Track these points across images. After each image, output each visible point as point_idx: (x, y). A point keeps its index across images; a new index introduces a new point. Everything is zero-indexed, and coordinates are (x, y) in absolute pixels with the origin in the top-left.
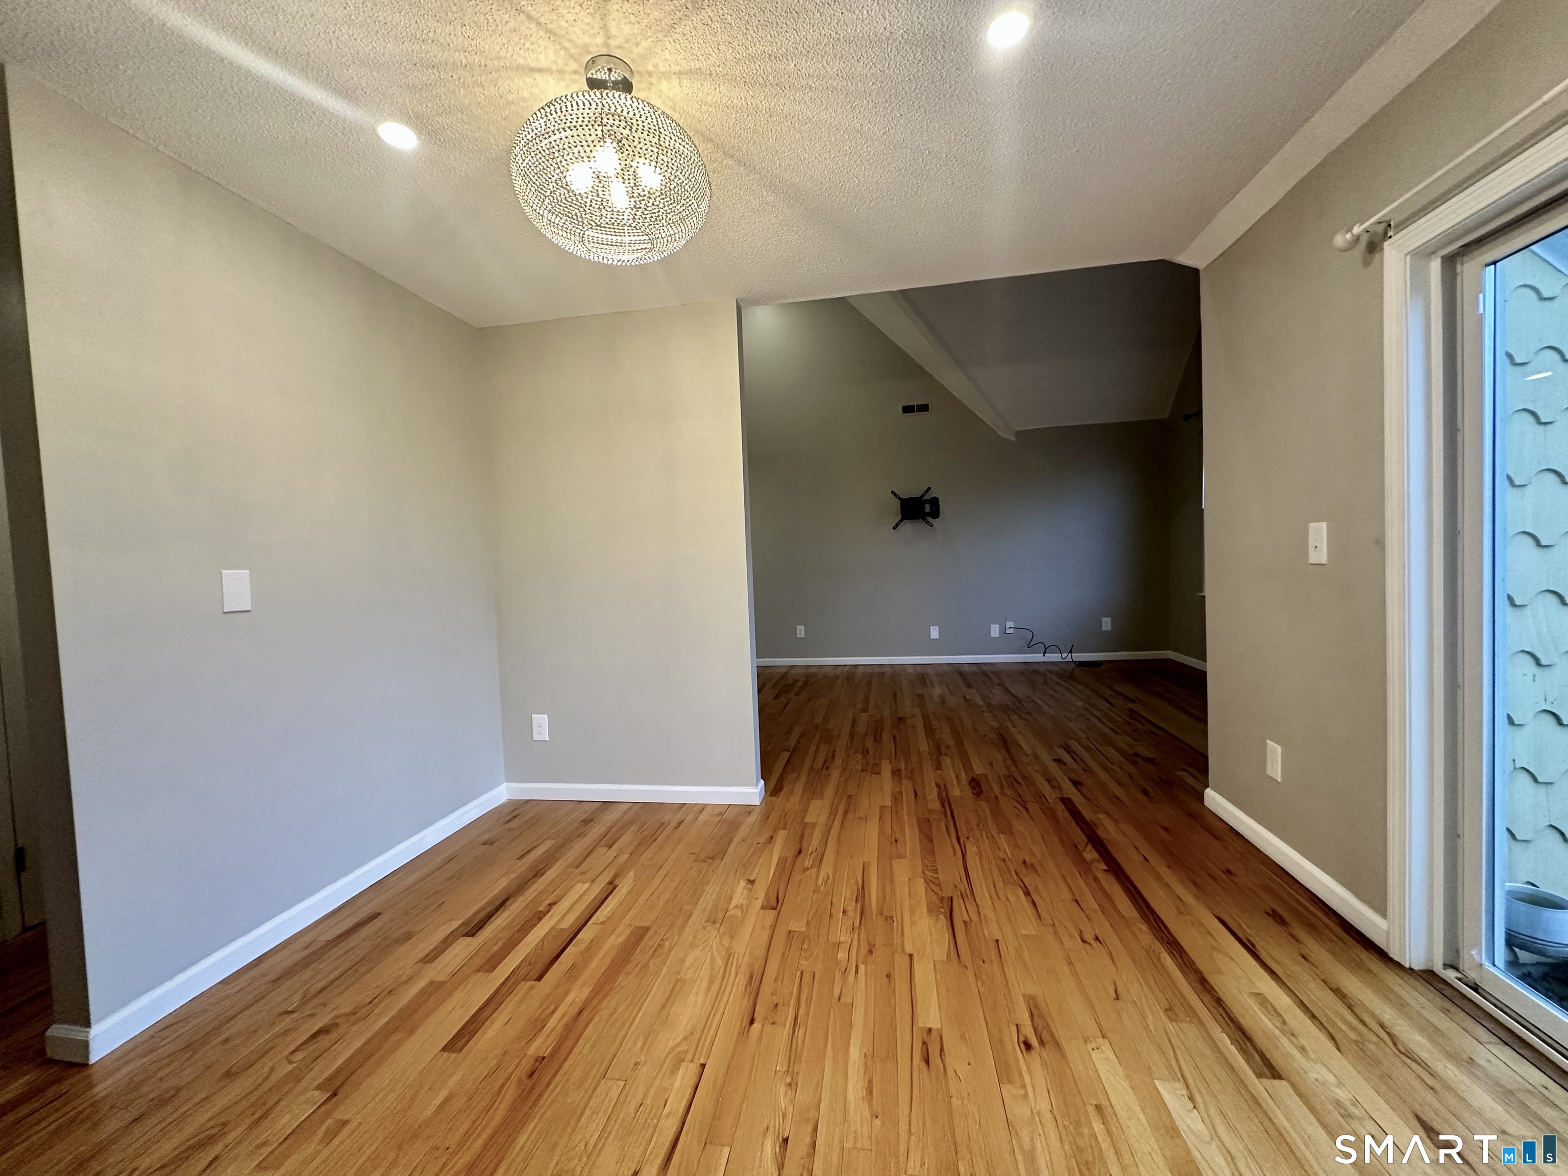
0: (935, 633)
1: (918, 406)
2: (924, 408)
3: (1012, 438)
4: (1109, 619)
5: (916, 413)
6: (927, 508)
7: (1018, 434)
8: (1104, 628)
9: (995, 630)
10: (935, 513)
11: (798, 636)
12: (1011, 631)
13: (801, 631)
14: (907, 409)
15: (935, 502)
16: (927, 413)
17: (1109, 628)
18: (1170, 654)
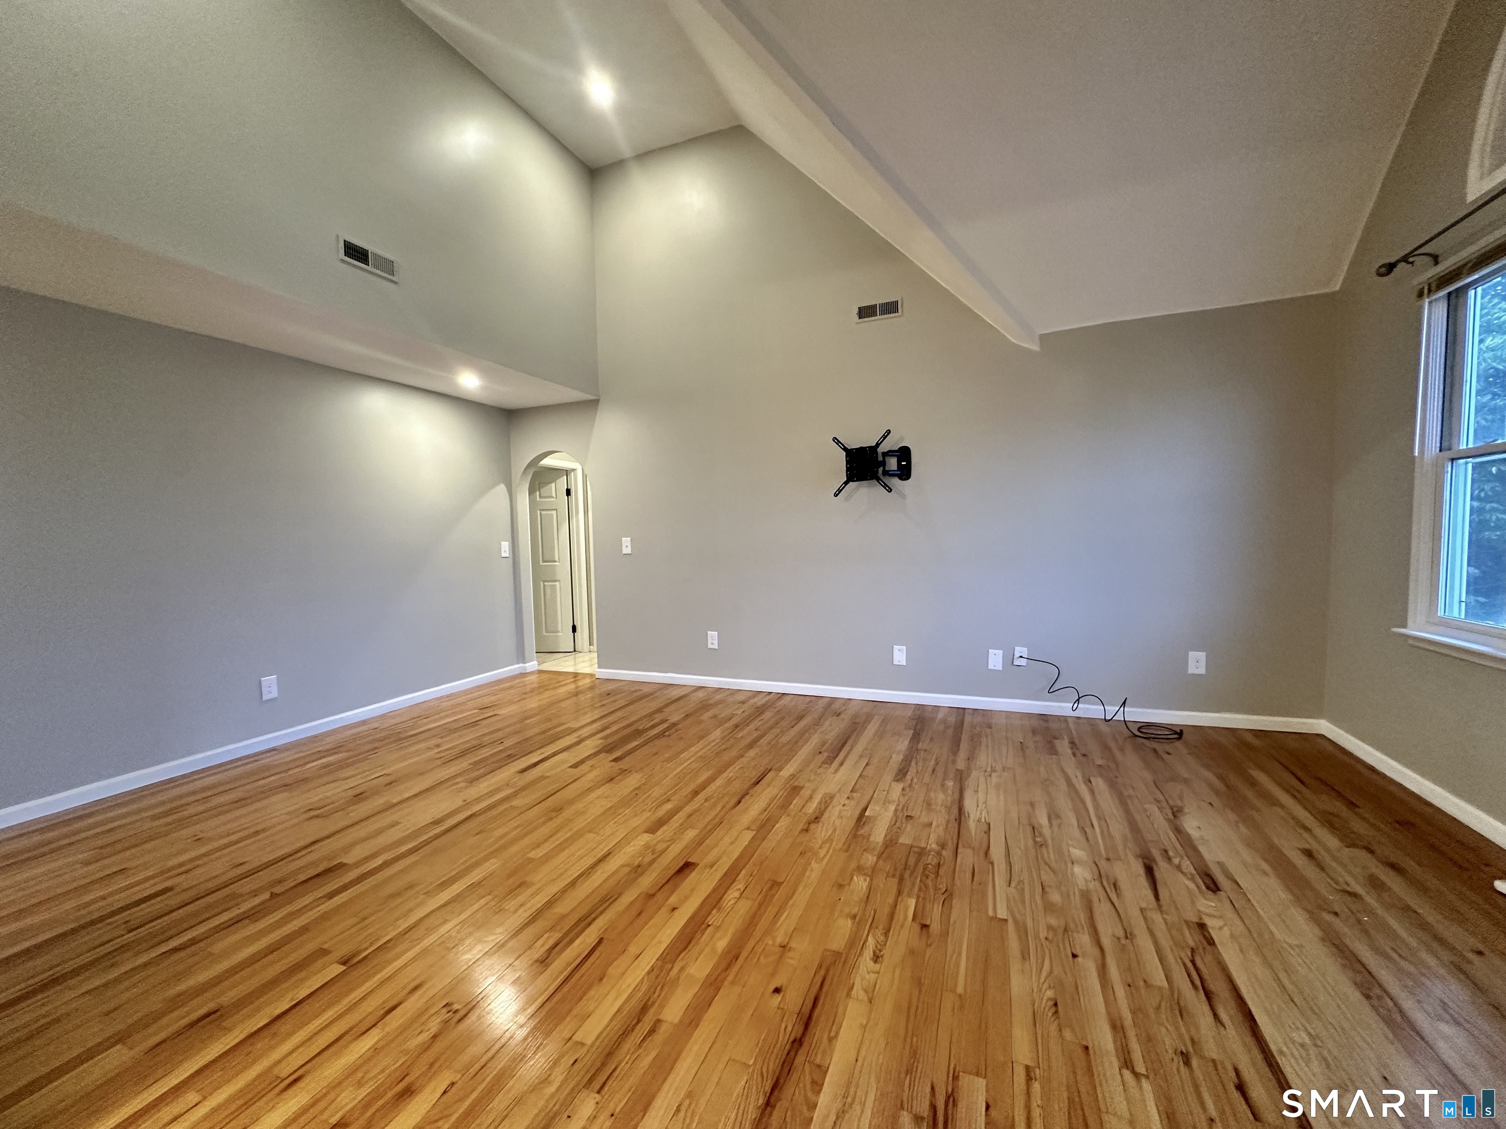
0: (900, 656)
1: (881, 305)
2: (891, 308)
3: (1035, 347)
4: (1202, 655)
5: (878, 317)
6: (892, 463)
7: (1043, 338)
8: (1192, 670)
9: (995, 660)
10: (905, 473)
11: (710, 646)
12: (1023, 662)
13: (713, 639)
14: (866, 312)
15: (904, 454)
16: (896, 314)
17: (1202, 670)
18: (1323, 726)
